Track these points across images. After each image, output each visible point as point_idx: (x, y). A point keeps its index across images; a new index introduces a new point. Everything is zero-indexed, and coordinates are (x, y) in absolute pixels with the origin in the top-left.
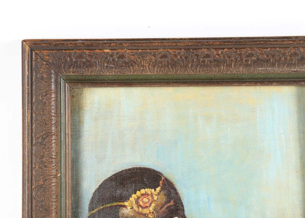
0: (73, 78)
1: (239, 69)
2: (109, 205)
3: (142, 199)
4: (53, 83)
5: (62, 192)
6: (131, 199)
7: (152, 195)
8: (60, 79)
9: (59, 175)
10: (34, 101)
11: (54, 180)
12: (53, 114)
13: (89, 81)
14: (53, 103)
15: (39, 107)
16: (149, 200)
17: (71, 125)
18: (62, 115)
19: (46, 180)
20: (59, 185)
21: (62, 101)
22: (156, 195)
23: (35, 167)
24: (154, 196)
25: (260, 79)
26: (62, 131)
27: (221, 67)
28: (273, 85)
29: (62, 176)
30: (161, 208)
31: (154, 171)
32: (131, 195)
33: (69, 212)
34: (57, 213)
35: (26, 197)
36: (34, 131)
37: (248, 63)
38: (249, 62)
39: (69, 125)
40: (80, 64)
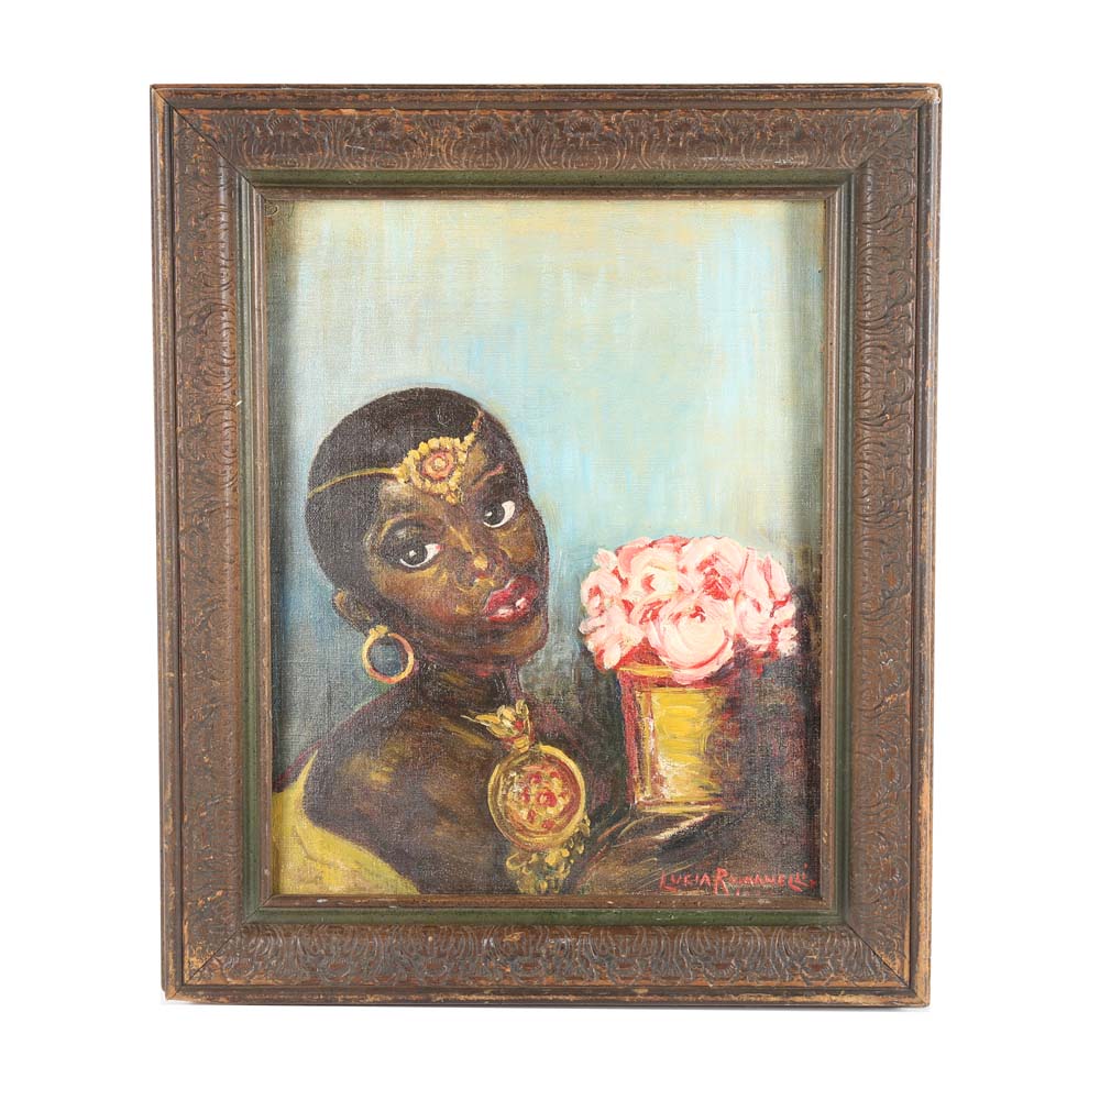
0: (270, 176)
1: (656, 158)
2: (355, 474)
3: (433, 462)
4: (222, 188)
5: (247, 443)
6: (405, 459)
7: (454, 451)
8: (240, 179)
9: (239, 403)
10: (177, 230)
11: (227, 415)
12: (223, 262)
13: (308, 186)
14: (223, 236)
15: (190, 245)
16: (447, 462)
17: (266, 290)
18: (244, 264)
19: (209, 414)
20: (240, 426)
21: (244, 232)
22: (464, 452)
23: (183, 384)
24: (459, 453)
25: (706, 182)
26: (245, 301)
27: (616, 154)
28: (733, 199)
29: (247, 405)
30: (475, 481)
31: (460, 396)
32: (407, 452)
33: (263, 489)
34: (235, 490)
35: (164, 452)
36: (178, 300)
37: (678, 145)
38: (681, 144)
39: (261, 289)
40: (285, 144)
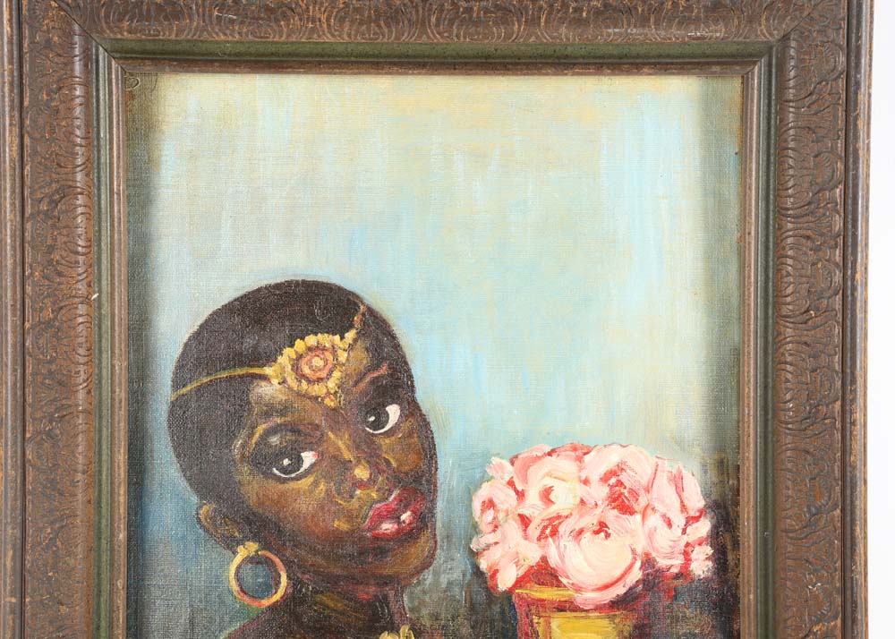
0: (133, 45)
1: (557, 30)
2: (224, 375)
3: (310, 361)
4: (77, 58)
5: (103, 341)
6: (280, 359)
7: (334, 349)
8: (97, 50)
9: (95, 296)
10: (26, 103)
11: (82, 309)
12: (79, 140)
13: (173, 57)
14: (78, 111)
15: (41, 121)
16: (326, 361)
17: (126, 171)
18: (102, 143)
19: (61, 308)
20: (96, 321)
21: (102, 108)
22: (344, 350)
23: (32, 274)
24: (339, 352)
25: (611, 56)
26: (103, 183)
27: (514, 24)
28: (641, 74)
29: (104, 298)
30: (356, 383)
31: (340, 289)
32: (281, 350)
33: (121, 391)
34: (89, 392)
35: (9, 350)
36: (28, 181)
37: (581, 15)
38: (584, 14)
39: (121, 170)
40: (148, 10)
